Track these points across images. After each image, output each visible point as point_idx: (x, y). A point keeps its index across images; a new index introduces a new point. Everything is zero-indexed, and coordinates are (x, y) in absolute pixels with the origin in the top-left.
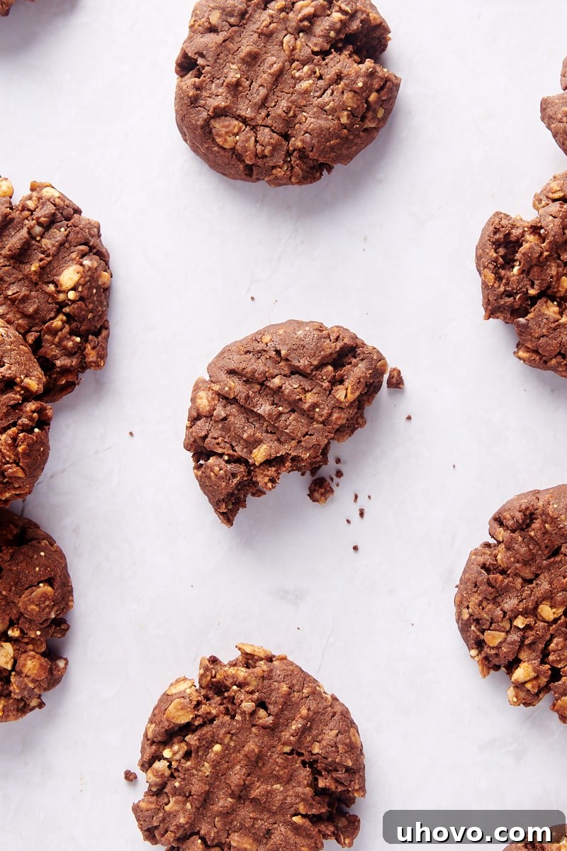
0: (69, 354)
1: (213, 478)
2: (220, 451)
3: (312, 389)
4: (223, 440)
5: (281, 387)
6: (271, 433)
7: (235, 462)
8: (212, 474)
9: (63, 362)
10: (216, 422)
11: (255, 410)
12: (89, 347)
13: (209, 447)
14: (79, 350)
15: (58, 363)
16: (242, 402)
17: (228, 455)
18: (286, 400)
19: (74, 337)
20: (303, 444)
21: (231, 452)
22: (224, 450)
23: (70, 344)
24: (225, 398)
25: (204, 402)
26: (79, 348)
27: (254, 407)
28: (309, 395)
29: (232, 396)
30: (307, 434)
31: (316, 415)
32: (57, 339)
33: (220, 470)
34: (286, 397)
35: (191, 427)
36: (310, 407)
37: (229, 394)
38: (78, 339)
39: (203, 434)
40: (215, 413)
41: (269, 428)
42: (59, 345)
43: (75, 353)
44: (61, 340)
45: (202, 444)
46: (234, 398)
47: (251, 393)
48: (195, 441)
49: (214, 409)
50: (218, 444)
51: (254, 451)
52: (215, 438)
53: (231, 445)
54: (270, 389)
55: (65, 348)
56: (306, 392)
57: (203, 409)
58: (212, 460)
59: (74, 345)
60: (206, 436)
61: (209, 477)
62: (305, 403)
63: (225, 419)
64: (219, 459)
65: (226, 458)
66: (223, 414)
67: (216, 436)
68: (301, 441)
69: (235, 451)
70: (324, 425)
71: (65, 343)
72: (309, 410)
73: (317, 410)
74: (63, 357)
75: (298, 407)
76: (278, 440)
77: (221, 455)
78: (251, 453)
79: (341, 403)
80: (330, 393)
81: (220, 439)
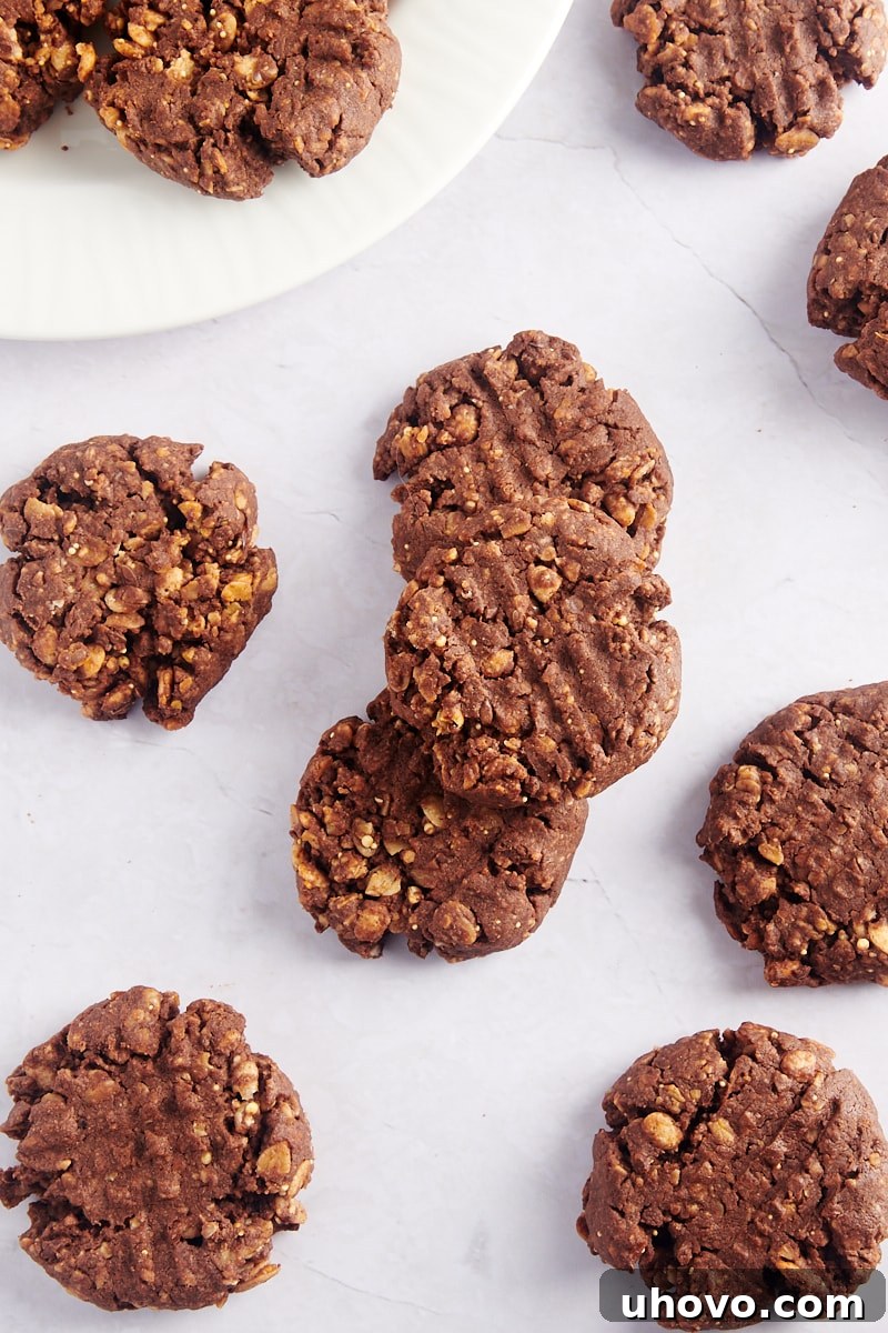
0: (784, 941)
1: (698, 1062)
2: (733, 1076)
3: (799, 1214)
4: (746, 1082)
5: (807, 1171)
6: (748, 1149)
7: (716, 1094)
8: (704, 1062)
9: (772, 934)
10: (773, 1075)
11: (781, 1133)
12: (795, 967)
13: (740, 1062)
14: (789, 954)
15: (771, 927)
16: (795, 1117)
17: (726, 1087)
18: (790, 1176)
19: (806, 946)
20: (729, 1190)
21: (729, 1091)
22: (733, 1082)
23: (798, 942)
24: (803, 1093)
25: (801, 1062)
26: (792, 954)
27: (786, 1131)
28: (793, 1207)
29: (804, 1104)
30: (741, 1198)
31: (763, 1214)
32: (802, 924)
33: (708, 1075)
34: (793, 1176)
35: (770, 1038)
36: (776, 1208)
37: (806, 1100)
38: (804, 952)
39: (759, 1056)
40: (784, 1076)
41: (755, 1147)
42: (794, 926)
43: (784, 947)
44: (802, 929)
45: (745, 1051)
46: (801, 1107)
47: (805, 1130)
48: (750, 1042)
49: (789, 1076)
50: (743, 1075)
51: (727, 1123)
52: (750, 1071)
53: (739, 1092)
54: (808, 1156)
55: (791, 935)
56: (798, 1203)
57: (792, 1061)
58: (722, 1063)
59: (797, 946)
60: (754, 1059)
61: (700, 1056)
62: (782, 1203)
63: (774, 1089)
64: (722, 1073)
65: (723, 1084)
66: (780, 1087)
67: (754, 1073)
68: (732, 1188)
69: (731, 1096)
70: (749, 1223)
71: (798, 935)
72: (772, 1206)
73: (771, 1217)
74: (779, 934)
75: (778, 1191)
76: (737, 1157)
77: (727, 1077)
78: (725, 1118)
79: (776, 1250)
80: (790, 1237)
81: (748, 1078)
